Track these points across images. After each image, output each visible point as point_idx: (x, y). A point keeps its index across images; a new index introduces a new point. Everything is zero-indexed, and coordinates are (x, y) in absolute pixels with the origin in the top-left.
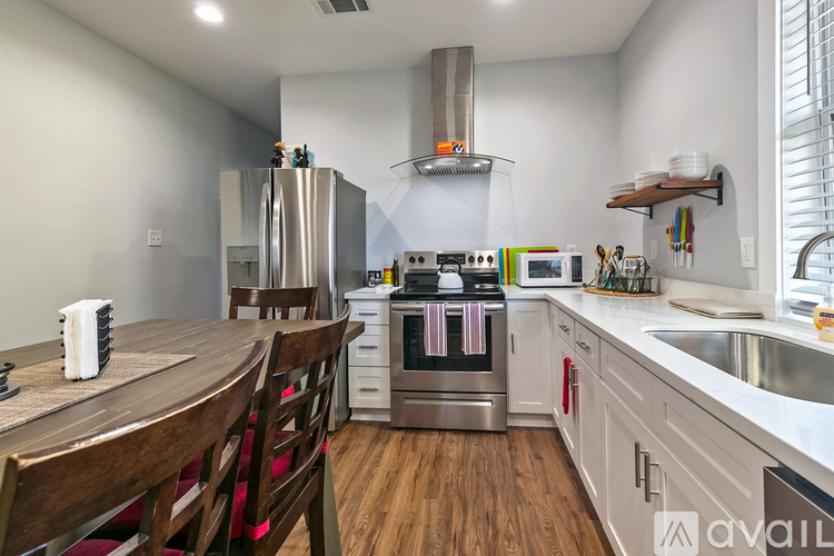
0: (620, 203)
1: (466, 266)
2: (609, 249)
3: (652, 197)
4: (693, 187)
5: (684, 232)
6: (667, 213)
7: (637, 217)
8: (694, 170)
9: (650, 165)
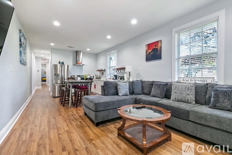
0: (98, 71)
1: (82, 77)
2: (97, 75)
3: (100, 71)
4: (103, 70)
5: (103, 74)
6: (101, 72)
7: (99, 72)
8: (104, 69)
9: (100, 68)
